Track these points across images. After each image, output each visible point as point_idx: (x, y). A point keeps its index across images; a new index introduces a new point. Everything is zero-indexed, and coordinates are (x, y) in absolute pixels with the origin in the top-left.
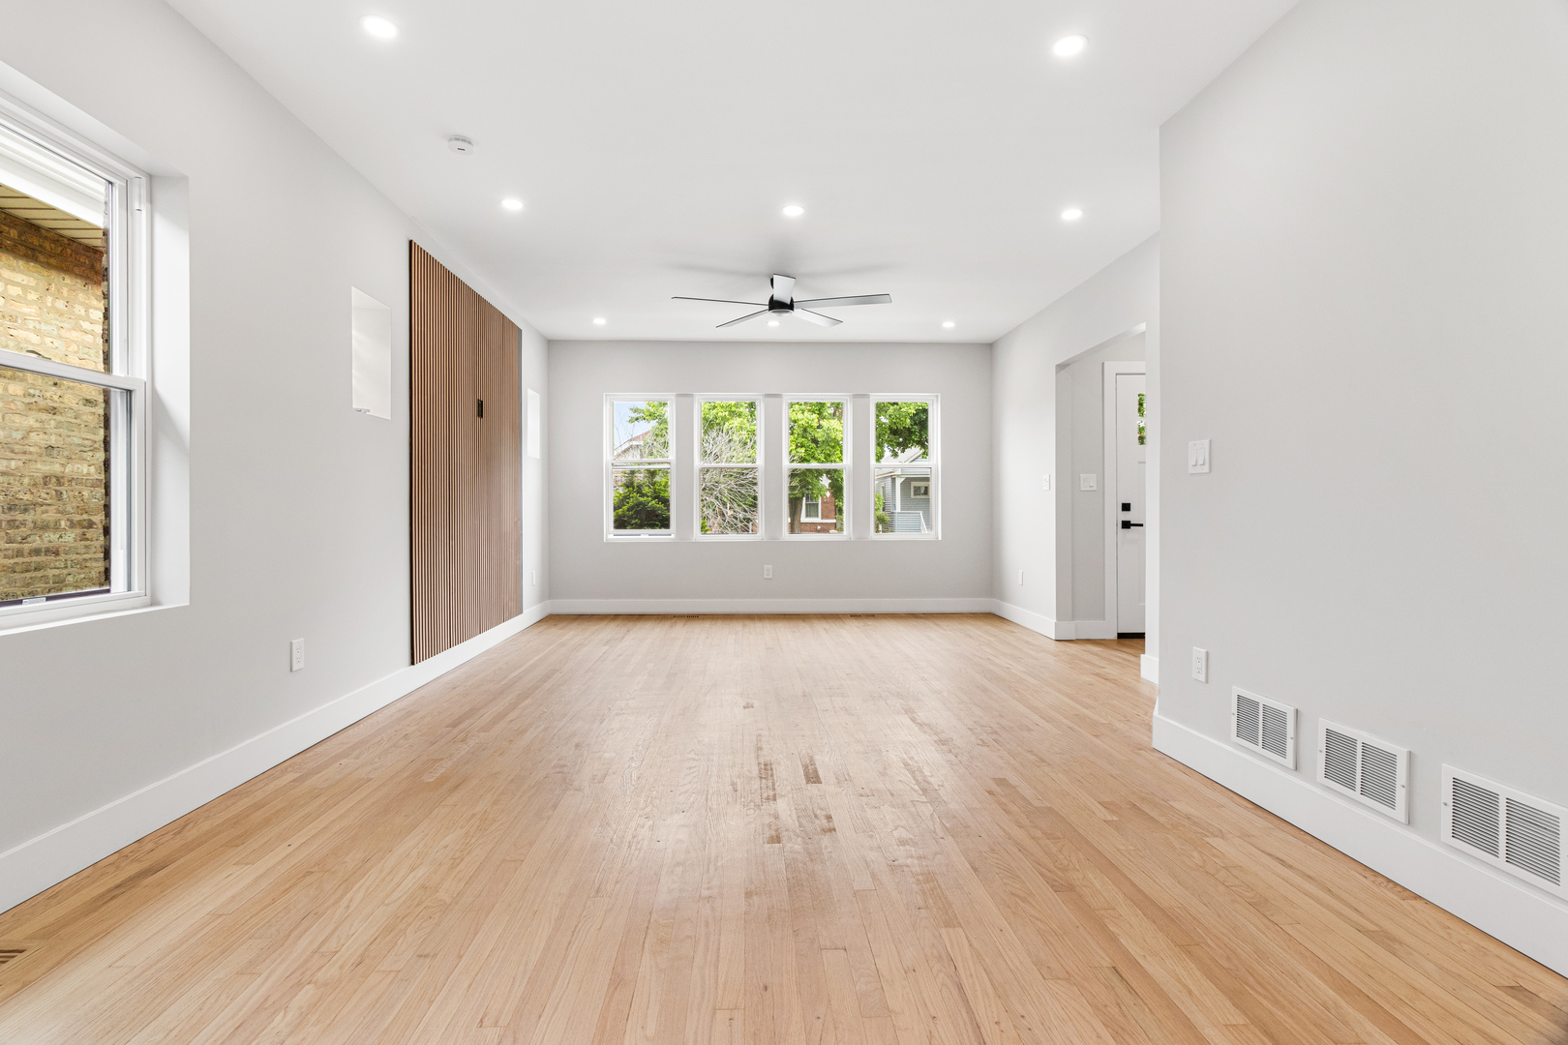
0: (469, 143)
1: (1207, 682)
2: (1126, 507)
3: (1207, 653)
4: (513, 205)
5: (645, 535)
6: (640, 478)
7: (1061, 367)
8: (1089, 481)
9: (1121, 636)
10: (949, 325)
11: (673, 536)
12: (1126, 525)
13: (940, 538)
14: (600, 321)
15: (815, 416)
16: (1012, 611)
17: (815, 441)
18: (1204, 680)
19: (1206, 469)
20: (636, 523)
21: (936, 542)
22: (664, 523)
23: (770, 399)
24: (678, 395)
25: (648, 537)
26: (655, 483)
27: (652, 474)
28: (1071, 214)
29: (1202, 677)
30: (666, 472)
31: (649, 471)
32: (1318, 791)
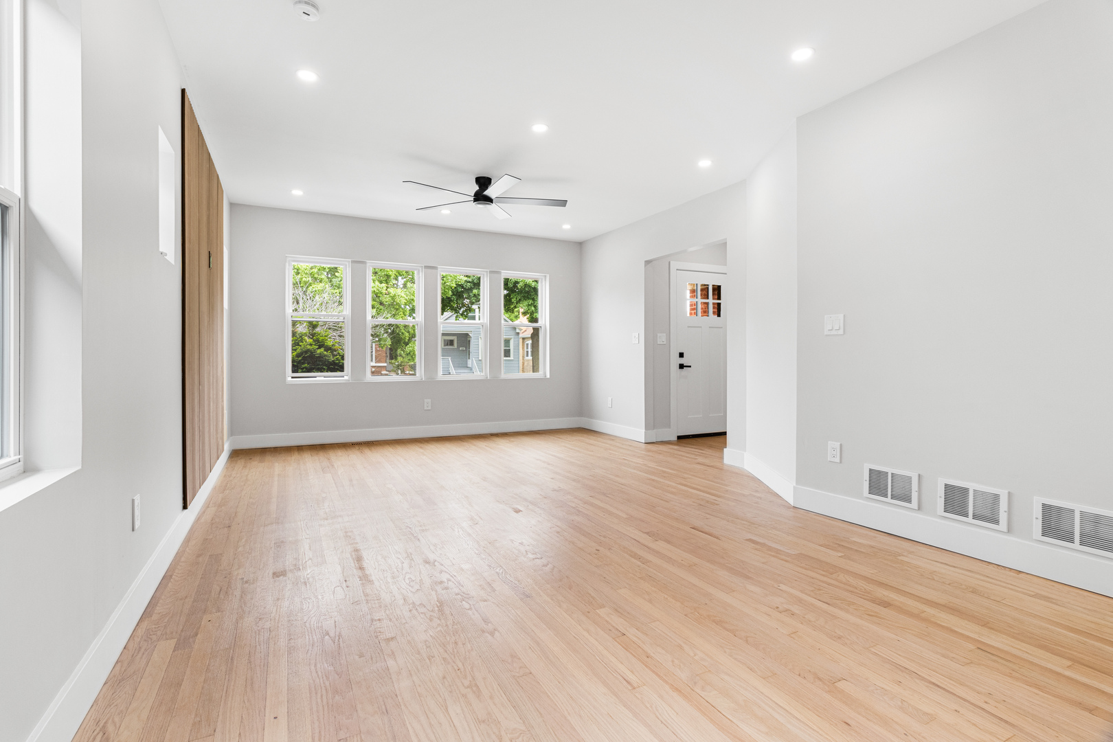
0: (317, 9)
1: (841, 462)
2: (681, 355)
3: (841, 445)
4: (307, 76)
5: (321, 378)
6: (302, 329)
7: (648, 262)
8: (662, 339)
9: (679, 438)
10: (566, 227)
11: (346, 378)
12: (682, 366)
13: (548, 376)
14: (297, 192)
15: (384, 285)
16: (600, 425)
17: (381, 304)
18: (838, 461)
19: (841, 332)
20: (305, 368)
21: (544, 380)
22: (337, 367)
23: (429, 270)
24: (353, 262)
25: (323, 378)
26: (315, 334)
27: (313, 325)
28: (705, 163)
29: (837, 460)
30: (336, 327)
31: (310, 323)
32: (939, 520)
